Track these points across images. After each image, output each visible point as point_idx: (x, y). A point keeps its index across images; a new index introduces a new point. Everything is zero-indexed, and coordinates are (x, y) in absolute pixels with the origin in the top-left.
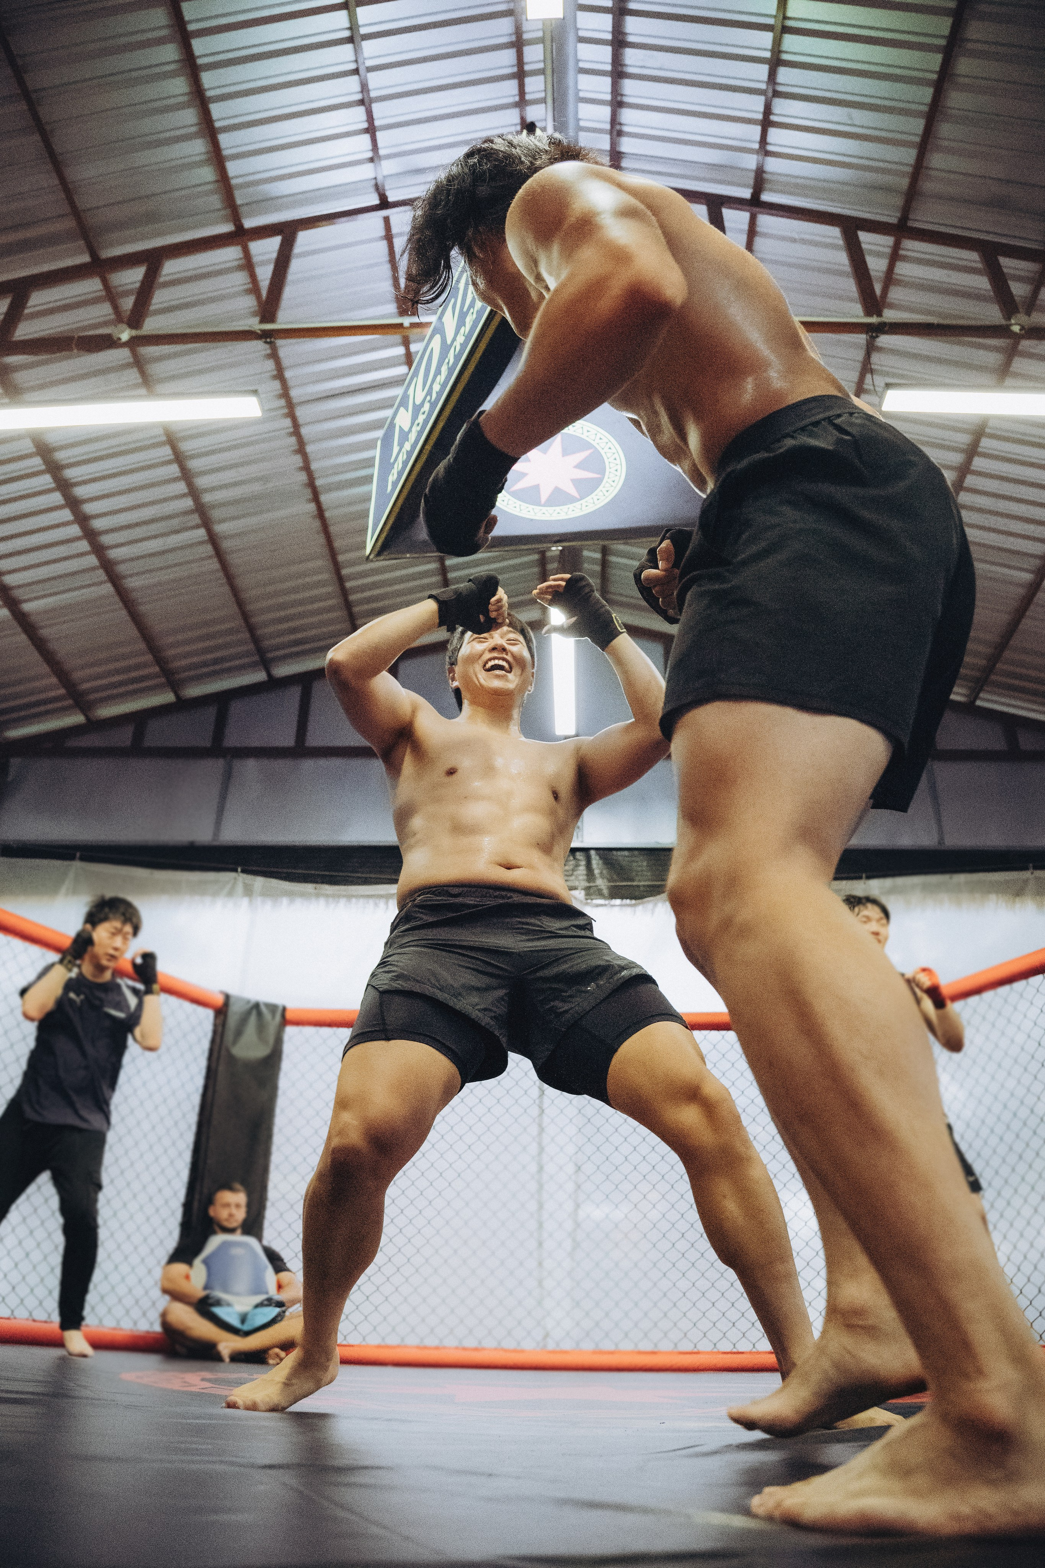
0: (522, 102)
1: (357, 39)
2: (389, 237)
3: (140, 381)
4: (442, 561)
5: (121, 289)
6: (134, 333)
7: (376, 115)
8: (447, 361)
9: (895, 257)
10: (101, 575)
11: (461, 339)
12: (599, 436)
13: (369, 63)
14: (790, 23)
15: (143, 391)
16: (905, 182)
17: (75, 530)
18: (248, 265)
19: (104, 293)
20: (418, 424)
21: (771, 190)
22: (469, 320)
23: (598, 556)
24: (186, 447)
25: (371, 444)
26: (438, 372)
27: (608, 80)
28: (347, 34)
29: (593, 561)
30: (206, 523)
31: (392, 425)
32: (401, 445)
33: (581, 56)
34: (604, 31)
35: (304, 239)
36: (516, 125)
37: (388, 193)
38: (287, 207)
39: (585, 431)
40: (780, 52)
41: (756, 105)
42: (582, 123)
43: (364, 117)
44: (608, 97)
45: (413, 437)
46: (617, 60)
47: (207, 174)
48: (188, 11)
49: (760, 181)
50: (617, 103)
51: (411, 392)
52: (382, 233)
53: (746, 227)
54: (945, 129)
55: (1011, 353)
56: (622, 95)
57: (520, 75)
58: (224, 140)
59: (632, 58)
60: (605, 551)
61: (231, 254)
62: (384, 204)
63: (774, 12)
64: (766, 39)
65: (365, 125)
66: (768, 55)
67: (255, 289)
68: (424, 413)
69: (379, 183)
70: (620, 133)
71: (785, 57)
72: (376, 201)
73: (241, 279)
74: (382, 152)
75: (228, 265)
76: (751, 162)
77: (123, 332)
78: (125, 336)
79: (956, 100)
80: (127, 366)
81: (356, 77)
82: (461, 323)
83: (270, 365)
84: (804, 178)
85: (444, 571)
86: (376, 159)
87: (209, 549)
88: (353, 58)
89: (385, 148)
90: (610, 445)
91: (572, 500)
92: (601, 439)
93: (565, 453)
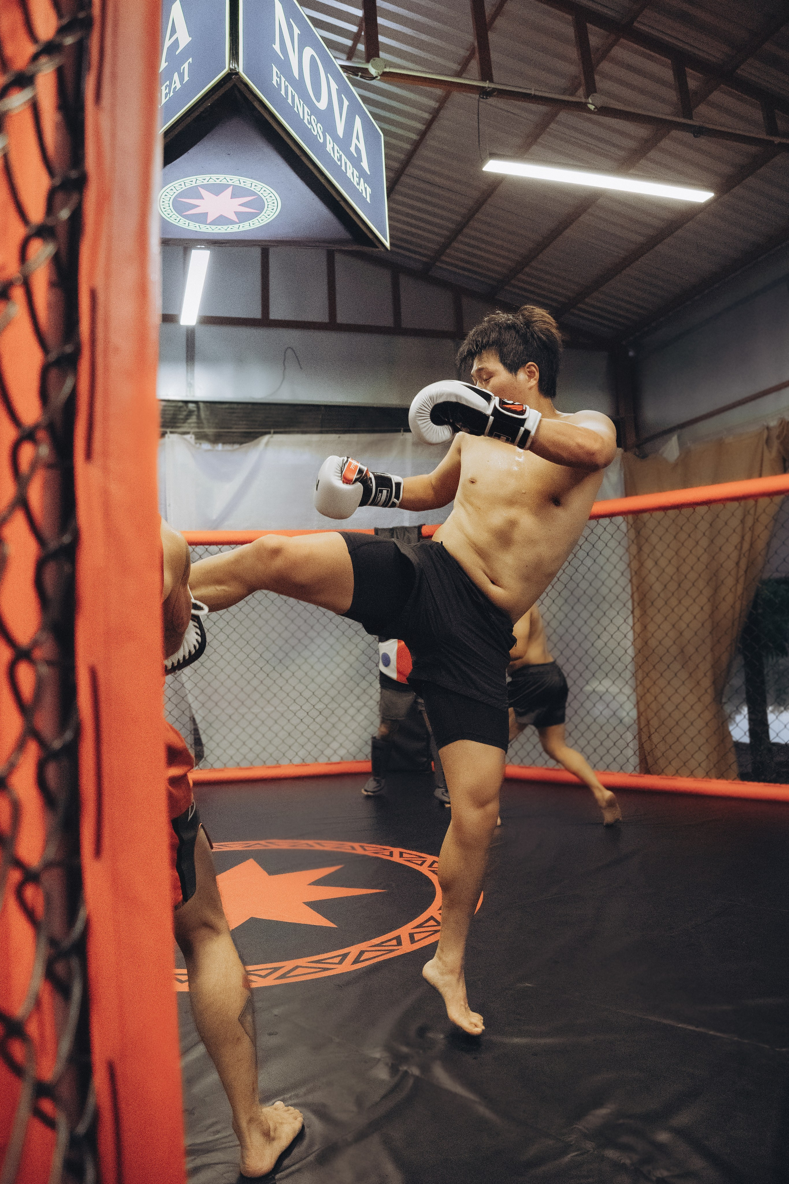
90: (271, 195)
91: (232, 222)
92: (265, 191)
93: (233, 196)
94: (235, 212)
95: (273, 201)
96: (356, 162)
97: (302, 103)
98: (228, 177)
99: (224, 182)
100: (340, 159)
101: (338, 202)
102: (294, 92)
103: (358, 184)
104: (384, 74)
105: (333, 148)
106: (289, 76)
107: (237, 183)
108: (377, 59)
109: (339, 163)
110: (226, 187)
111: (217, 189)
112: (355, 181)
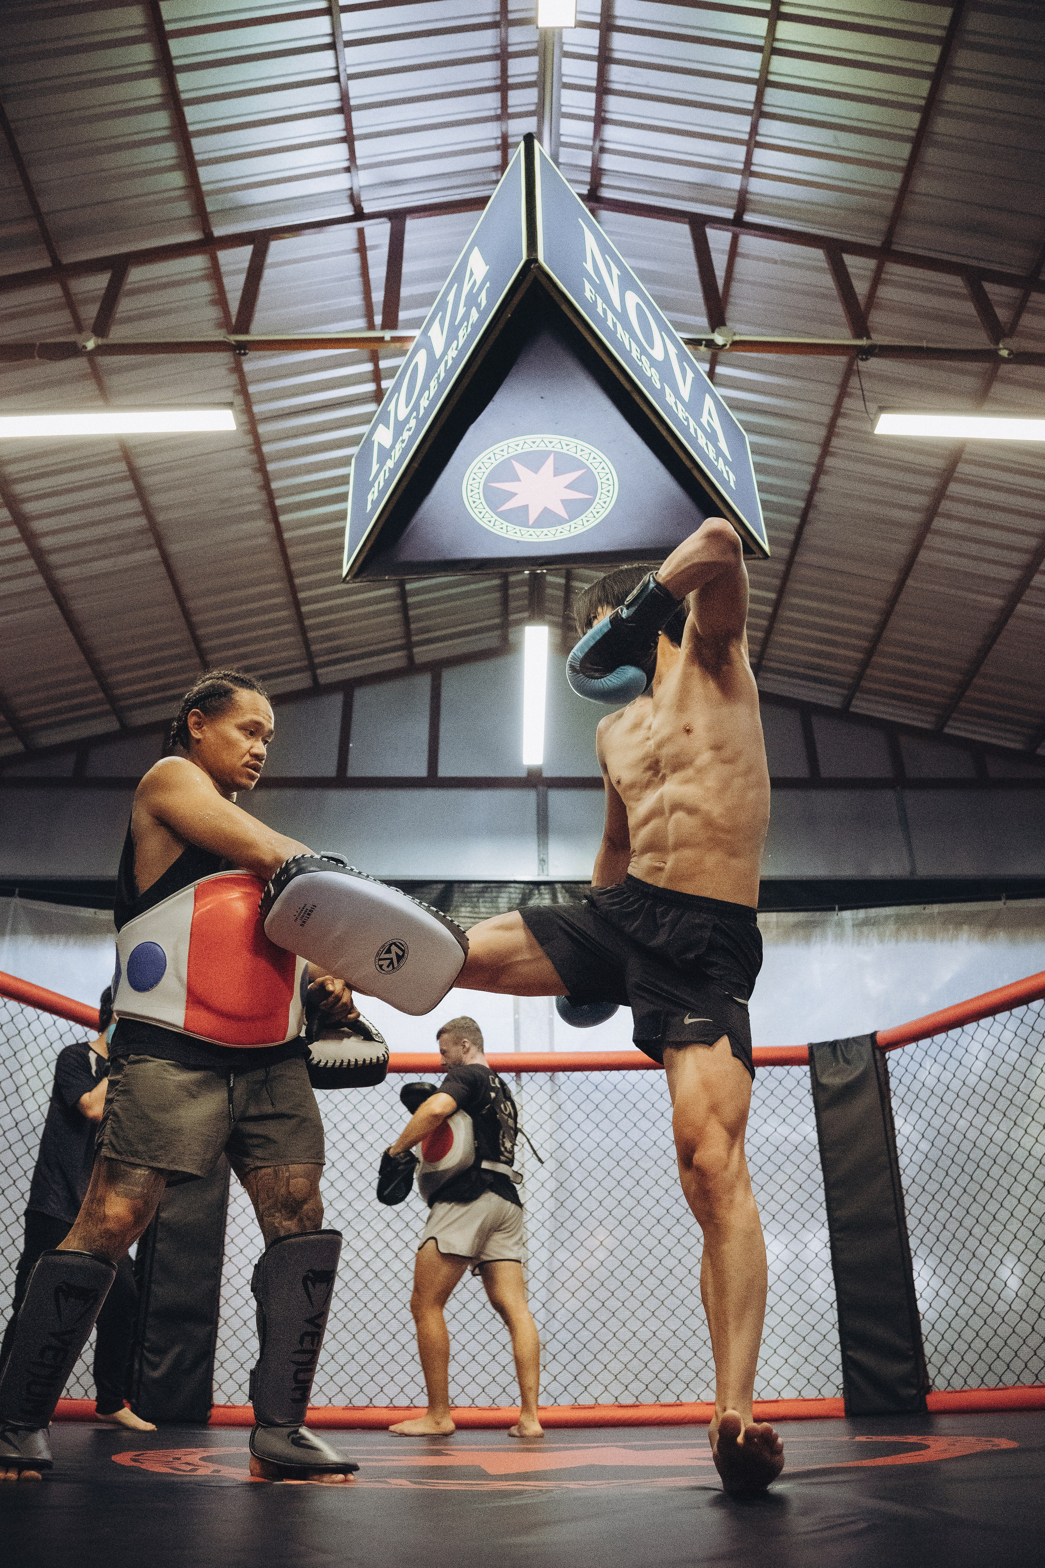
0: (504, 114)
1: (340, 46)
2: (362, 249)
3: (97, 392)
4: (402, 584)
5: (80, 297)
6: (100, 341)
7: (355, 123)
8: (436, 375)
9: (877, 280)
10: (46, 596)
11: (452, 353)
12: (593, 455)
13: (350, 71)
14: (777, 45)
15: (101, 403)
16: (889, 207)
17: (21, 548)
18: (215, 274)
19: (63, 300)
20: (403, 441)
21: (754, 211)
22: (462, 334)
23: (562, 581)
24: (141, 462)
25: (345, 462)
26: (425, 387)
27: (593, 96)
28: (328, 40)
29: (555, 586)
30: (159, 543)
31: (369, 442)
32: (382, 462)
33: (564, 70)
34: (590, 47)
35: (277, 249)
36: (496, 138)
37: (363, 204)
38: (260, 216)
39: (579, 450)
40: (768, 72)
41: (741, 125)
42: (563, 139)
43: (342, 125)
44: (592, 113)
45: (397, 453)
46: (602, 76)
47: (177, 179)
48: (167, 11)
49: (743, 202)
50: (600, 120)
51: (392, 407)
52: (355, 245)
53: (727, 248)
54: (931, 155)
55: (990, 379)
56: (606, 111)
57: (503, 87)
58: (197, 144)
59: (617, 74)
60: (569, 576)
61: (197, 263)
62: (359, 215)
63: (764, 34)
64: (755, 60)
65: (343, 134)
66: (756, 75)
67: (220, 299)
68: (409, 430)
69: (355, 192)
70: (602, 150)
71: (772, 78)
72: (349, 211)
73: (205, 288)
74: (359, 162)
75: (195, 275)
76: (735, 182)
77: (88, 340)
78: (91, 345)
79: (942, 125)
80: (84, 377)
81: (336, 85)
82: (452, 336)
83: (233, 379)
84: (789, 199)
85: (403, 595)
86: (352, 170)
87: (162, 569)
88: (334, 65)
89: (361, 158)
90: (603, 464)
91: (561, 521)
92: (594, 458)
93: (557, 472)
94: (563, 501)
95: (606, 478)
96: (712, 437)
97: (627, 336)
98: (547, 437)
99: (542, 447)
100: (687, 419)
101: (689, 471)
102: (615, 320)
103: (717, 460)
104: (735, 344)
105: (676, 403)
106: (607, 300)
107: (558, 449)
108: (723, 328)
109: (686, 423)
110: (545, 455)
111: (534, 461)
112: (712, 455)
